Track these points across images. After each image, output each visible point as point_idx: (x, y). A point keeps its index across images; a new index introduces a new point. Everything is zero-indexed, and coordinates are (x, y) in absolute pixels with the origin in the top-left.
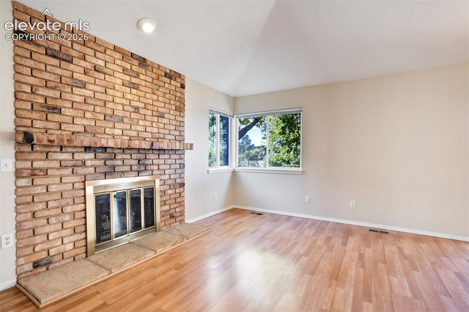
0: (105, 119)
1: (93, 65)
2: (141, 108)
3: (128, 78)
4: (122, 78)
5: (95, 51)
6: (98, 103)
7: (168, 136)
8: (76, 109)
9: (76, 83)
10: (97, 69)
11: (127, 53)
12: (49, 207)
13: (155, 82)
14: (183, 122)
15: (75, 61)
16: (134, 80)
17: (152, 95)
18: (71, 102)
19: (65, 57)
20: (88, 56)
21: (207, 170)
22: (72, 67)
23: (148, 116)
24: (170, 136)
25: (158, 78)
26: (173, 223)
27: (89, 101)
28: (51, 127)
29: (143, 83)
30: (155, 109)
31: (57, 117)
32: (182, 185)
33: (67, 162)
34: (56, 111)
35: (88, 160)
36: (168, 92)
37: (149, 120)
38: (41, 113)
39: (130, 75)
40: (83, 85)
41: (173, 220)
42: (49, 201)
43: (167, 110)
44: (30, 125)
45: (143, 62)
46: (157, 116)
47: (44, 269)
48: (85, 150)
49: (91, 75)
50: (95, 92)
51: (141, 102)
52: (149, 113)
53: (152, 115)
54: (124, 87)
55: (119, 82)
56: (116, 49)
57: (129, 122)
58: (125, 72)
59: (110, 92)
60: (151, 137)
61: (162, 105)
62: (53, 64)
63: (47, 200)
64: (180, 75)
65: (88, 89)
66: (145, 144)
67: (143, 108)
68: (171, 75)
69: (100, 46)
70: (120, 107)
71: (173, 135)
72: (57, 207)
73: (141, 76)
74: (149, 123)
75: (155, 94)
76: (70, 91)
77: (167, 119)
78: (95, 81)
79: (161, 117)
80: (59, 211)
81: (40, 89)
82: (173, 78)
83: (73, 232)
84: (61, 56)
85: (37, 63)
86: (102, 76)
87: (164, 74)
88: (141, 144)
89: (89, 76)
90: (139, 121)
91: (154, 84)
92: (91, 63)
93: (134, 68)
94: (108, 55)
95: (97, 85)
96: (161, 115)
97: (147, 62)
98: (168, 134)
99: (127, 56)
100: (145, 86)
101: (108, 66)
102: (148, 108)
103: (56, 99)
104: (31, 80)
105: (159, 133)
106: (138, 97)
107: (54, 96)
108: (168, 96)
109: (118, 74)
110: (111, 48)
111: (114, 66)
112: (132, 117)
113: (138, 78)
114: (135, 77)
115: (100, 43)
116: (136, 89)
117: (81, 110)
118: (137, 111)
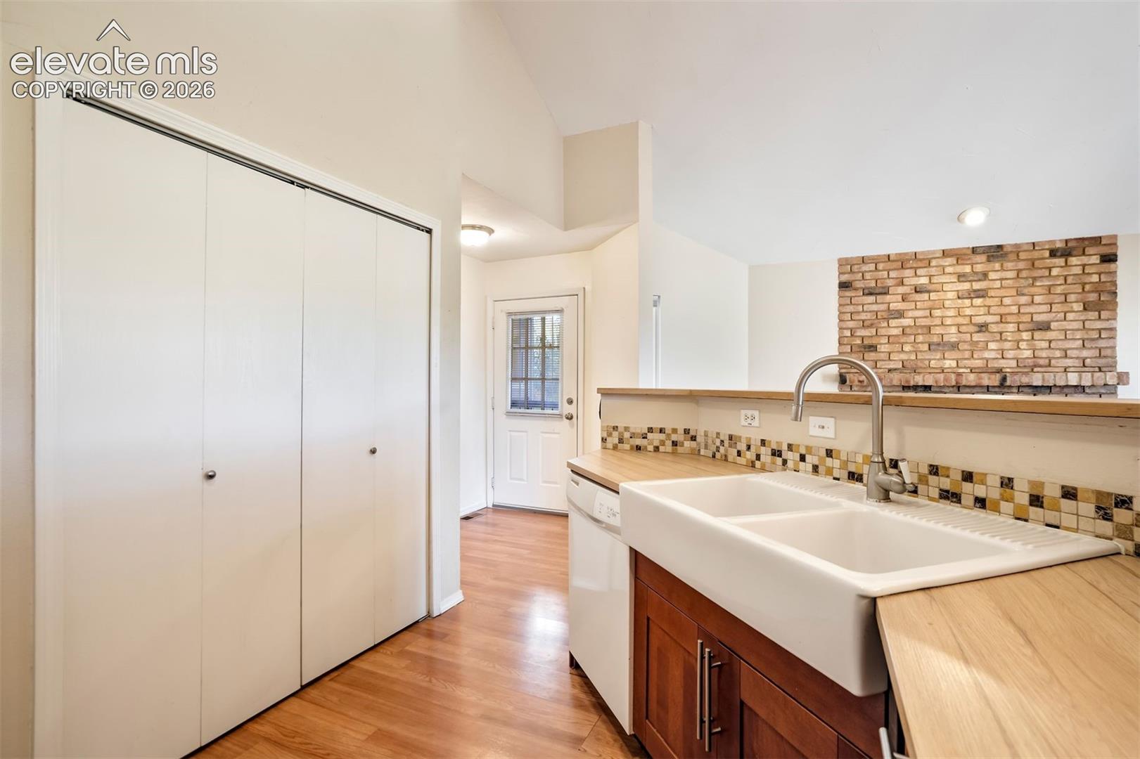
0: (930, 349)
1: (913, 287)
2: (993, 323)
3: (966, 286)
4: (956, 289)
5: (916, 269)
6: (920, 331)
7: (1061, 360)
8: (893, 343)
9: (892, 314)
10: (919, 290)
11: (964, 251)
13: (1024, 274)
14: (1112, 329)
15: (891, 290)
16: (977, 286)
17: (1018, 297)
18: (887, 337)
19: (881, 290)
20: (907, 279)
22: (888, 298)
23: (1008, 334)
24: (1067, 360)
25: (1034, 265)
27: (908, 331)
29: (998, 284)
30: (1027, 318)
31: (872, 356)
34: (872, 349)
36: (1061, 281)
37: (1009, 339)
39: (970, 281)
40: (900, 314)
43: (1056, 315)
45: (996, 253)
46: (1031, 330)
48: (903, 389)
49: (911, 299)
50: (915, 318)
51: (992, 314)
52: (1012, 327)
53: (1019, 330)
54: (960, 301)
55: (951, 295)
56: (945, 254)
57: (969, 348)
58: (961, 279)
59: (937, 313)
60: (1016, 365)
61: (1046, 308)
62: (869, 302)
64: (1096, 240)
65: (906, 318)
67: (997, 323)
68: (1065, 251)
69: (921, 260)
70: (954, 330)
71: (1077, 358)
73: (992, 276)
74: (1010, 343)
75: (1023, 295)
76: (887, 325)
77: (1058, 330)
78: (916, 305)
79: (1041, 329)
81: (858, 330)
82: (1074, 253)
84: (877, 291)
85: (855, 306)
86: (926, 296)
87: (1047, 254)
88: (980, 378)
89: (909, 301)
90: (989, 344)
91: (1021, 278)
92: (910, 285)
93: (979, 268)
94: (933, 267)
95: (919, 309)
96: (1041, 327)
97: (1005, 249)
98: (1061, 357)
99: (965, 254)
100: (1002, 287)
101: (934, 280)
102: (1009, 320)
103: (872, 337)
104: (851, 324)
105: (1034, 357)
106: (987, 308)
107: (870, 335)
108: (1059, 290)
109: (950, 285)
110: (938, 255)
111: (944, 277)
112: (974, 339)
113: (985, 280)
114: (980, 280)
115: (921, 257)
116: (983, 297)
117: (899, 343)
118: (984, 329)
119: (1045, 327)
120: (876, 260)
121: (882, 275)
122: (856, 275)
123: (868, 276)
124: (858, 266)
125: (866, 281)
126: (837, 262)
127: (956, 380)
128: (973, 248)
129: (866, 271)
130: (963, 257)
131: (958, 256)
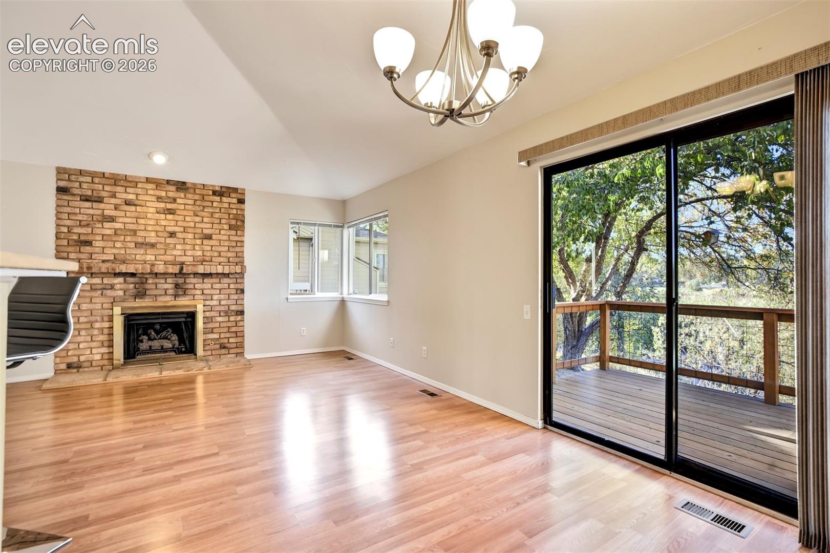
0: (136, 247)
1: (123, 200)
2: (179, 232)
3: (162, 205)
4: (155, 206)
5: (126, 187)
6: (128, 233)
7: (217, 258)
8: (107, 241)
9: (106, 219)
10: (127, 203)
11: (162, 181)
12: (80, 321)
13: (198, 203)
14: (242, 242)
15: (105, 200)
16: (169, 206)
17: (195, 217)
18: (101, 236)
19: (96, 199)
20: (119, 194)
21: (286, 297)
22: (102, 206)
23: (189, 240)
24: (221, 258)
25: (203, 198)
26: (226, 354)
27: (119, 232)
28: (83, 257)
29: (182, 207)
30: (199, 231)
31: (88, 249)
32: (242, 313)
33: (97, 286)
34: (88, 244)
35: (117, 284)
36: (218, 211)
37: (189, 243)
38: (76, 247)
39: (165, 202)
40: (112, 219)
41: (223, 351)
42: (81, 316)
43: (215, 231)
44: (67, 257)
45: (181, 186)
46: (201, 239)
47: (75, 370)
48: (115, 276)
49: (122, 209)
50: (125, 223)
51: (178, 226)
53: (195, 238)
54: (158, 215)
55: (152, 210)
56: (148, 180)
57: (163, 247)
58: (159, 200)
59: (141, 221)
60: (191, 260)
61: (210, 226)
62: (86, 206)
63: (79, 315)
64: (235, 190)
65: (118, 222)
66: (173, 268)
67: (182, 232)
68: (222, 192)
69: (130, 182)
70: (153, 234)
71: (226, 257)
72: (87, 322)
73: (179, 201)
74: (190, 246)
75: (198, 216)
76: (101, 226)
77: (216, 240)
78: (126, 214)
79: (207, 238)
80: (89, 326)
81: (75, 228)
82: (225, 195)
83: (101, 345)
84: (93, 199)
85: (72, 209)
86: (133, 208)
87: (211, 193)
88: (167, 268)
89: (120, 210)
90: (177, 246)
91: (197, 205)
92: (121, 199)
93: (171, 194)
94: (139, 188)
95: (128, 217)
96: (207, 237)
97: (187, 185)
98: (217, 256)
99: (162, 184)
100: (185, 209)
101: (140, 197)
102: (188, 231)
103: (88, 234)
104: (68, 223)
105: (203, 255)
106: (175, 222)
107: (86, 232)
108: (217, 215)
109: (151, 203)
110: (143, 181)
111: (147, 196)
112: (167, 242)
113: (175, 203)
114: (171, 203)
115: (130, 179)
116: (173, 214)
117: (111, 241)
118: (173, 235)
119: (209, 237)
120: (93, 175)
121: (98, 187)
122: (74, 183)
123: (85, 186)
124: (76, 177)
125: (82, 190)
126: (55, 169)
127: (150, 269)
128: (167, 180)
129: (83, 182)
130: (161, 185)
131: (157, 183)
